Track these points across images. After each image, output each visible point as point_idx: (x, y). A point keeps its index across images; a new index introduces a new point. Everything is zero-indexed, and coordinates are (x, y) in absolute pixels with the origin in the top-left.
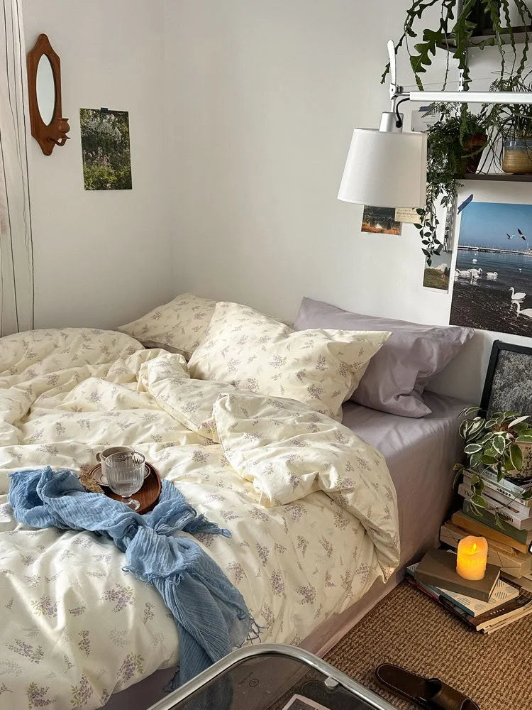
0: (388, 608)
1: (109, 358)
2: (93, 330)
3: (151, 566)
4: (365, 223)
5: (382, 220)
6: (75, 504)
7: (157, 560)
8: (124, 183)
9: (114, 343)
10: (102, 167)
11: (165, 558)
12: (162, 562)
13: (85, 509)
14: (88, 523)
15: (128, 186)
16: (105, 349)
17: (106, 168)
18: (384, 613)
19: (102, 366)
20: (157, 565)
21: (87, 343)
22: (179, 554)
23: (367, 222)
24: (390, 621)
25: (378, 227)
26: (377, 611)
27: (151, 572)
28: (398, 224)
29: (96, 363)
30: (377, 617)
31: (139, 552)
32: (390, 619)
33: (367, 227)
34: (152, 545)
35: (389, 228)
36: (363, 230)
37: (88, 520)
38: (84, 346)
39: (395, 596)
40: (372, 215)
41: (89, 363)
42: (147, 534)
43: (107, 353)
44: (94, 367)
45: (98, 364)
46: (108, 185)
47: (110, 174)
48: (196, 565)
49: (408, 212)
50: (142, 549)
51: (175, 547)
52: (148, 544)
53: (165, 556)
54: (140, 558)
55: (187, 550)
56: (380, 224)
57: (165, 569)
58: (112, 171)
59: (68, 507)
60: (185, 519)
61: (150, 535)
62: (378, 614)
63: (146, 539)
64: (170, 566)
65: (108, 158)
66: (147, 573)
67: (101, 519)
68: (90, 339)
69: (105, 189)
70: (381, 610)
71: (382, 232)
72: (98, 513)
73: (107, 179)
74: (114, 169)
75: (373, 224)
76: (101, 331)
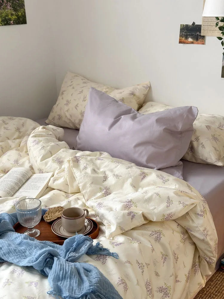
0: (212, 288)
1: (21, 135)
2: (9, 117)
3: (67, 290)
4: (181, 38)
5: (192, 35)
6: (8, 247)
7: (70, 285)
8: (22, 20)
9: (23, 125)
10: (7, 10)
11: (76, 282)
12: (74, 286)
13: (15, 250)
14: (18, 260)
15: (24, 22)
16: (18, 129)
17: (9, 11)
18: (210, 291)
19: (18, 140)
20: (71, 290)
21: (6, 126)
22: (85, 278)
23: (183, 37)
24: (214, 296)
25: (190, 40)
26: (205, 290)
27: (67, 295)
28: (203, 37)
29: (13, 138)
30: (206, 294)
31: (57, 279)
32: (214, 294)
33: (182, 41)
34: (66, 273)
35: (197, 40)
36: (180, 42)
37: (17, 258)
38: (5, 128)
39: (215, 279)
40: (186, 32)
41: (8, 139)
42: (61, 264)
43: (19, 132)
44: (13, 142)
45: (14, 139)
46: (12, 22)
47: (12, 15)
48: (98, 287)
49: (210, 29)
50: (59, 277)
51: (82, 271)
52: (63, 273)
53: (76, 280)
54: (59, 283)
55: (89, 273)
56: (191, 38)
57: (77, 291)
58: (14, 13)
59: (3, 249)
60: (86, 247)
61: (63, 265)
62: (206, 292)
63: (61, 268)
64: (80, 289)
65: (11, 4)
66: (65, 295)
67: (26, 257)
68: (8, 123)
69: (9, 24)
70: (208, 289)
71: (192, 43)
72: (23, 253)
73: (11, 18)
74: (15, 11)
75: (187, 38)
76: (14, 118)
